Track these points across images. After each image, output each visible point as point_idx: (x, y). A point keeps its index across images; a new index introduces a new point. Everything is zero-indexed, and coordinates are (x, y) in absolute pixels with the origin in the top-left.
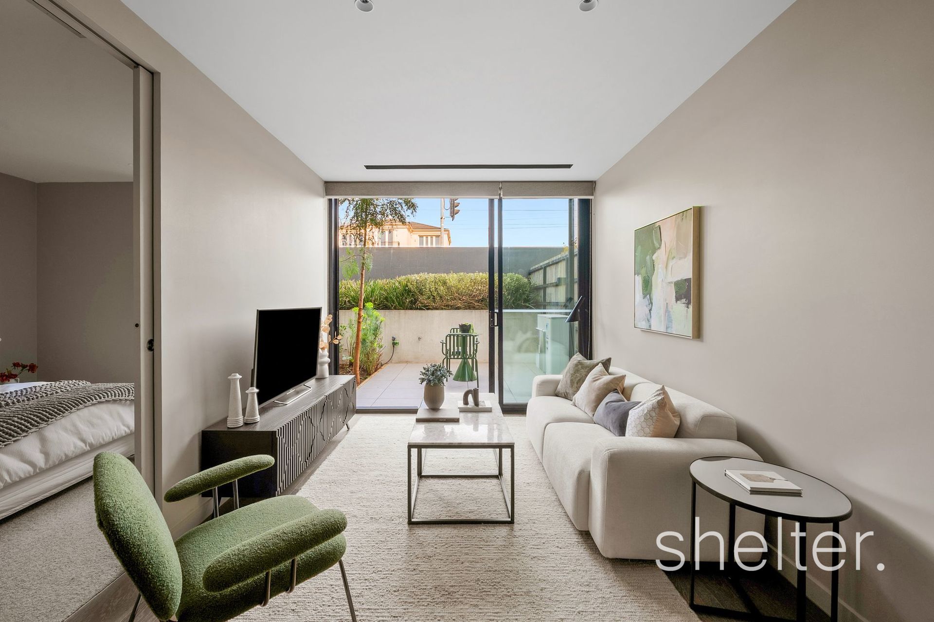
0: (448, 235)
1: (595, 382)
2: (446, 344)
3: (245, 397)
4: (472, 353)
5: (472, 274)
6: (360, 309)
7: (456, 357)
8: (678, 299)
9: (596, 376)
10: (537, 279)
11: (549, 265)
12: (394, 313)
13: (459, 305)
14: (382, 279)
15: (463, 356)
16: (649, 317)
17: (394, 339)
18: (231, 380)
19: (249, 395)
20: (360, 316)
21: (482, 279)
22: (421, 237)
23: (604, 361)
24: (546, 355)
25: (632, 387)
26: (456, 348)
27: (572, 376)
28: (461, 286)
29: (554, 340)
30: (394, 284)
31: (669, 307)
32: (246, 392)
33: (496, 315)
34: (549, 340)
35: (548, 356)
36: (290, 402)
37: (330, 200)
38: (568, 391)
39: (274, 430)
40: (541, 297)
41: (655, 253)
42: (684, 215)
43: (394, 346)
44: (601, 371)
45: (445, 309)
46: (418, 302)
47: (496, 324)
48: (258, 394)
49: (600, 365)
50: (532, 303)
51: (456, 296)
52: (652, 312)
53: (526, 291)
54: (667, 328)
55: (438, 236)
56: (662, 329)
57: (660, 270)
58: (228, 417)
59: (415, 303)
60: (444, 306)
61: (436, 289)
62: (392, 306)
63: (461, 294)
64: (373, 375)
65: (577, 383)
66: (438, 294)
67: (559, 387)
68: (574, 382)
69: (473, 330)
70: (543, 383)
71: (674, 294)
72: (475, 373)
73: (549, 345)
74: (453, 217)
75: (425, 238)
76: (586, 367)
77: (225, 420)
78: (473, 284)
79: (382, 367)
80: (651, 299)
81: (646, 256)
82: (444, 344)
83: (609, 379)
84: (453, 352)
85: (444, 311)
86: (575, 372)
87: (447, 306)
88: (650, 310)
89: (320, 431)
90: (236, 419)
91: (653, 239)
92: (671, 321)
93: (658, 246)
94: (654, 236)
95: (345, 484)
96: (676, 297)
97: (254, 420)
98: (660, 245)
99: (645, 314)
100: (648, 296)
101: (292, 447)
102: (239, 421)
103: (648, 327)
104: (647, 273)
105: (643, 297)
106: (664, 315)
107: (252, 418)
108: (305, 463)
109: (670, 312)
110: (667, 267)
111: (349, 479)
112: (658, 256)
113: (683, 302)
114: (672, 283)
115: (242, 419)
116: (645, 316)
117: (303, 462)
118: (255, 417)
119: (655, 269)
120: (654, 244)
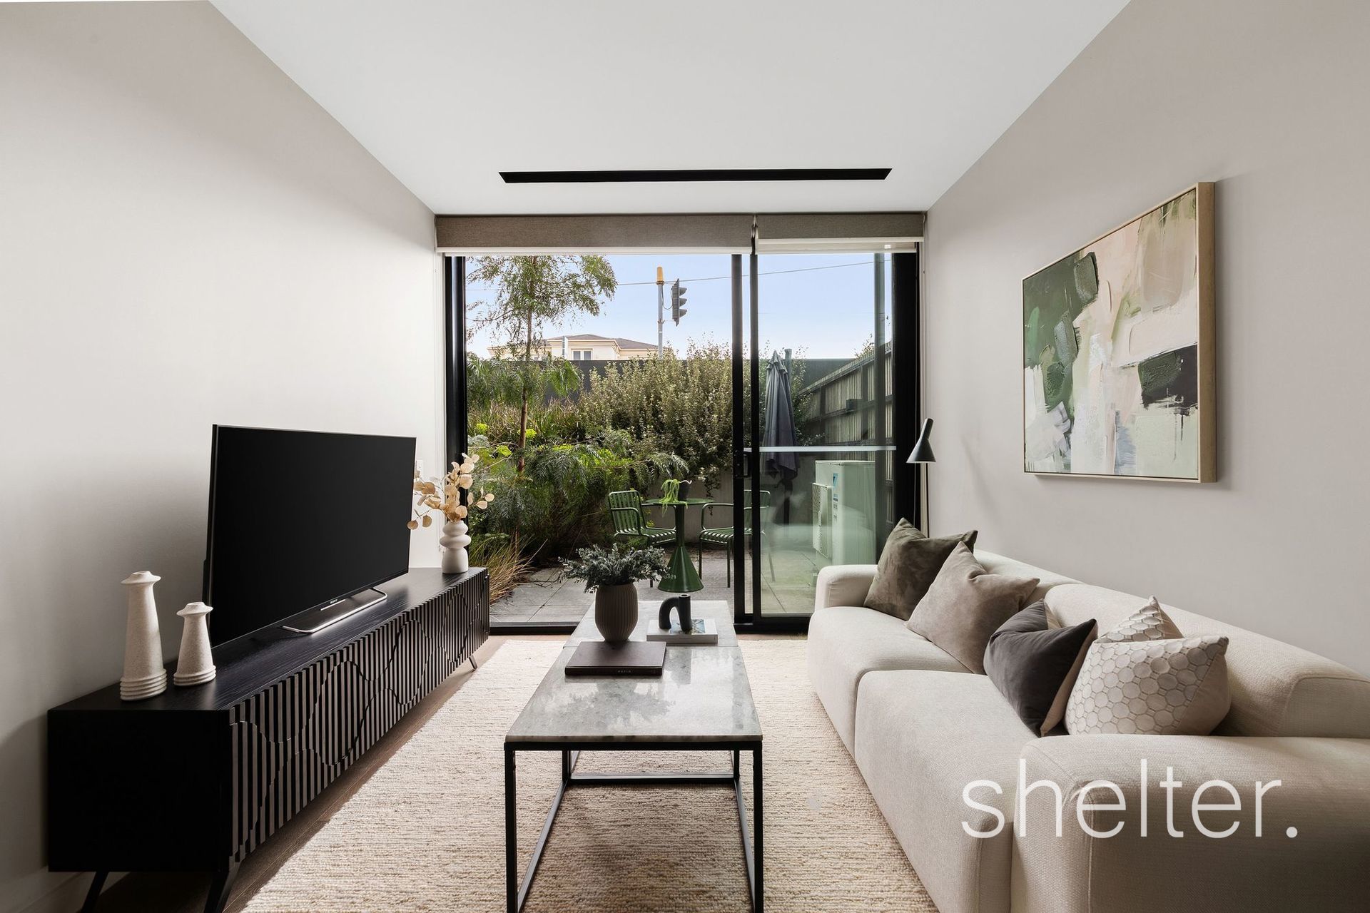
8: (1148, 399)
10: (810, 408)
11: (831, 384)
16: (1064, 448)
19: (185, 619)
23: (966, 538)
24: (833, 528)
29: (847, 504)
31: (1125, 422)
34: (838, 504)
36: (321, 629)
37: (448, 258)
39: (223, 709)
41: (1080, 312)
42: (1170, 211)
47: (746, 473)
49: (960, 547)
52: (1071, 436)
54: (1117, 465)
56: (1105, 468)
57: (1095, 346)
58: (122, 675)
67: (872, 591)
68: (905, 583)
71: (1139, 390)
73: (839, 512)
74: (677, 319)
76: (930, 552)
80: (1068, 409)
81: (1056, 324)
88: (1067, 434)
89: (387, 687)
90: (144, 679)
91: (1075, 284)
92: (1131, 450)
93: (1090, 297)
94: (1076, 280)
95: (430, 807)
96: (1143, 395)
97: (196, 679)
98: (1095, 293)
99: (1054, 442)
100: (1061, 405)
101: (289, 739)
102: (149, 682)
103: (1062, 469)
104: (1056, 357)
105: (1048, 408)
106: (1110, 438)
107: (192, 675)
108: (339, 765)
109: (1126, 429)
110: (1115, 335)
111: (442, 792)
112: (1090, 317)
113: (1168, 404)
114: (1133, 366)
115: (160, 679)
116: (1053, 447)
117: (333, 763)
118: (200, 671)
119: (1081, 346)
120: (1077, 295)
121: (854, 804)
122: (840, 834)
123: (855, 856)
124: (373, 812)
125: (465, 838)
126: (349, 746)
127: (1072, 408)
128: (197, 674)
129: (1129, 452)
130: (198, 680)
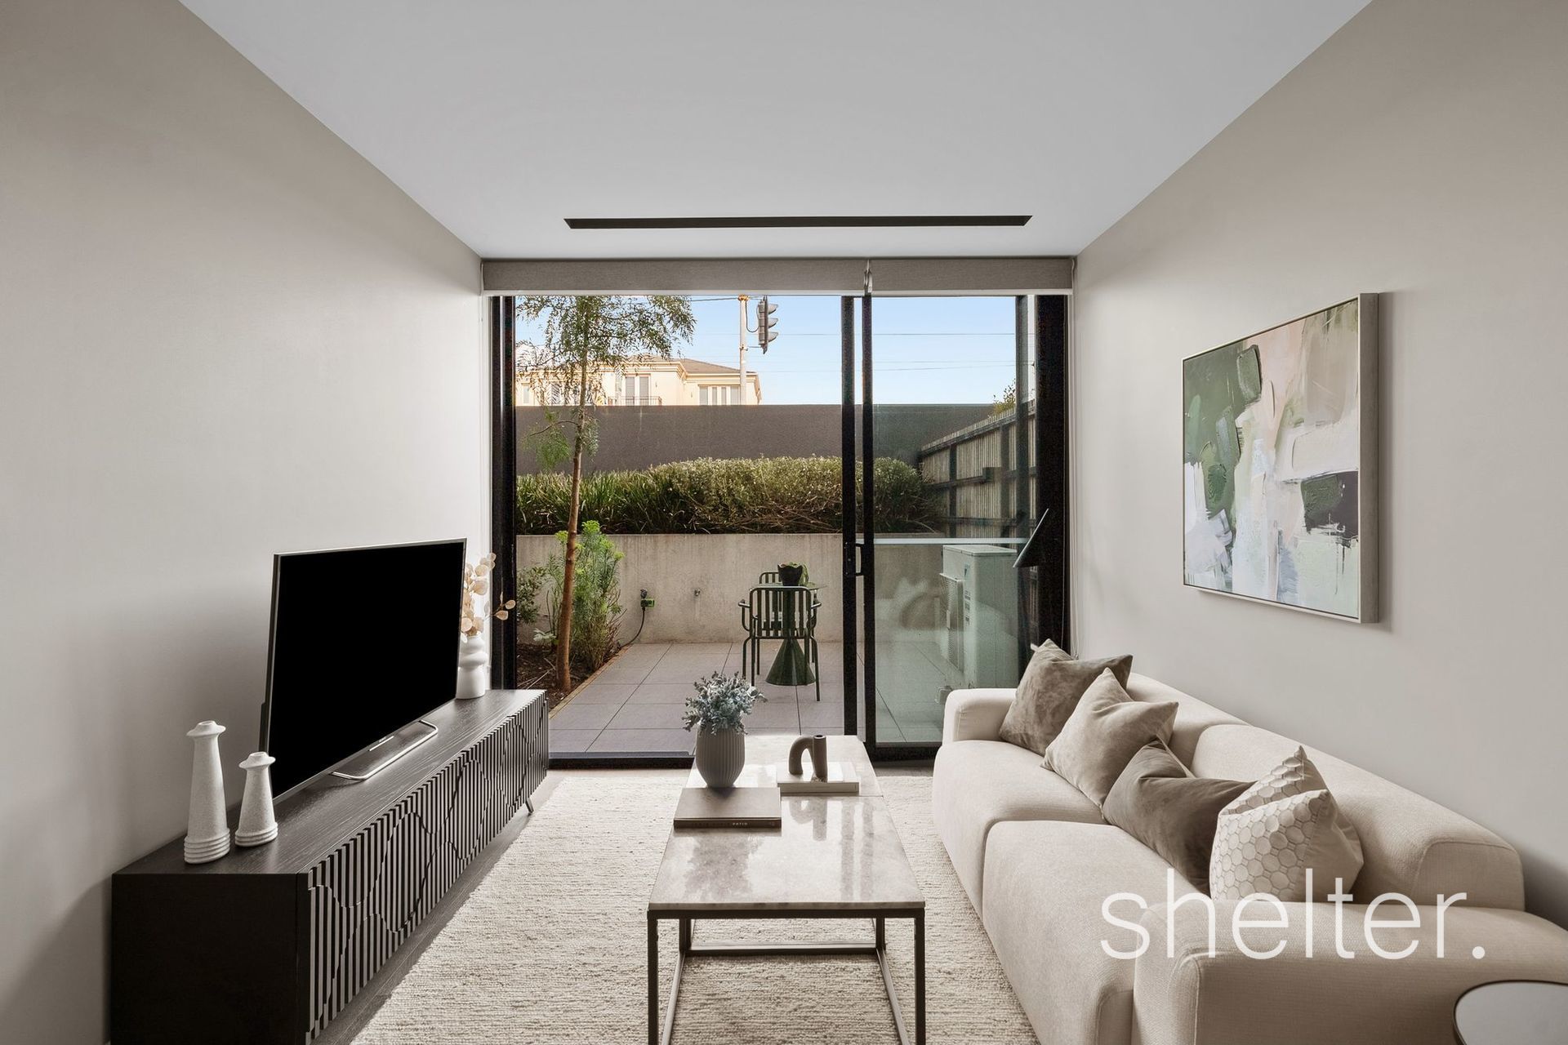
0: (756, 383)
1: (1104, 718)
2: (751, 608)
3: (235, 779)
4: (805, 626)
5: (804, 460)
6: (571, 536)
7: (772, 633)
8: (1311, 523)
9: (1101, 701)
10: (937, 470)
11: (963, 441)
12: (645, 542)
13: (778, 523)
14: (622, 470)
15: (785, 633)
16: (1225, 564)
17: (644, 594)
18: (196, 740)
19: (248, 772)
20: (570, 550)
21: (824, 470)
22: (702, 387)
23: (1116, 663)
24: (965, 633)
25: (1196, 733)
26: (772, 614)
27: (1039, 698)
28: (783, 485)
29: (982, 600)
30: (645, 479)
31: (1287, 542)
32: (242, 765)
33: (858, 549)
34: (972, 603)
35: (970, 638)
36: (374, 774)
37: (496, 300)
38: (1030, 733)
39: (302, 871)
40: (945, 506)
41: (1242, 410)
42: (1333, 318)
43: (644, 609)
44: (1110, 690)
45: (750, 532)
46: (693, 518)
47: (858, 570)
48: (273, 768)
49: (1107, 672)
50: (927, 519)
51: (772, 506)
52: (1233, 550)
53: (915, 494)
54: (1280, 591)
55: (733, 386)
56: (1267, 593)
57: (1257, 453)
58: (186, 835)
59: (687, 521)
60: (747, 526)
61: (730, 490)
62: (641, 525)
63: (781, 500)
64: (598, 673)
65: (1053, 715)
66: (734, 501)
67: (1008, 719)
68: (1045, 712)
69: (807, 576)
70: (972, 709)
71: (1302, 511)
72: (812, 666)
73: (972, 613)
74: (764, 346)
75: (710, 389)
76: (1075, 676)
77: (178, 843)
78: (805, 481)
79: (620, 653)
80: (1230, 520)
81: (1218, 418)
82: (747, 610)
83: (1138, 713)
84: (767, 624)
85: (748, 536)
86: (1045, 688)
87: (753, 524)
88: (1229, 547)
89: (447, 840)
90: (211, 839)
91: (1237, 377)
92: (1293, 576)
93: (1253, 395)
94: (1239, 373)
95: (502, 980)
96: (1306, 516)
97: (260, 838)
98: (1258, 392)
99: (1215, 555)
100: (1223, 513)
101: (359, 903)
102: (217, 842)
103: (1223, 586)
104: (1218, 458)
105: (1209, 514)
106: (1272, 559)
107: (256, 834)
108: (402, 930)
109: (1289, 553)
110: (1278, 444)
111: (513, 962)
112: (1253, 418)
113: (1330, 531)
114: (1296, 483)
115: (225, 839)
116: (1214, 561)
117: (397, 930)
118: (264, 829)
119: (1244, 449)
120: (1239, 390)
121: (982, 975)
122: (965, 1008)
123: (982, 1033)
124: (438, 985)
125: (547, 1014)
126: (412, 910)
127: (1233, 519)
128: (261, 832)
129: (1291, 578)
130: (262, 839)
